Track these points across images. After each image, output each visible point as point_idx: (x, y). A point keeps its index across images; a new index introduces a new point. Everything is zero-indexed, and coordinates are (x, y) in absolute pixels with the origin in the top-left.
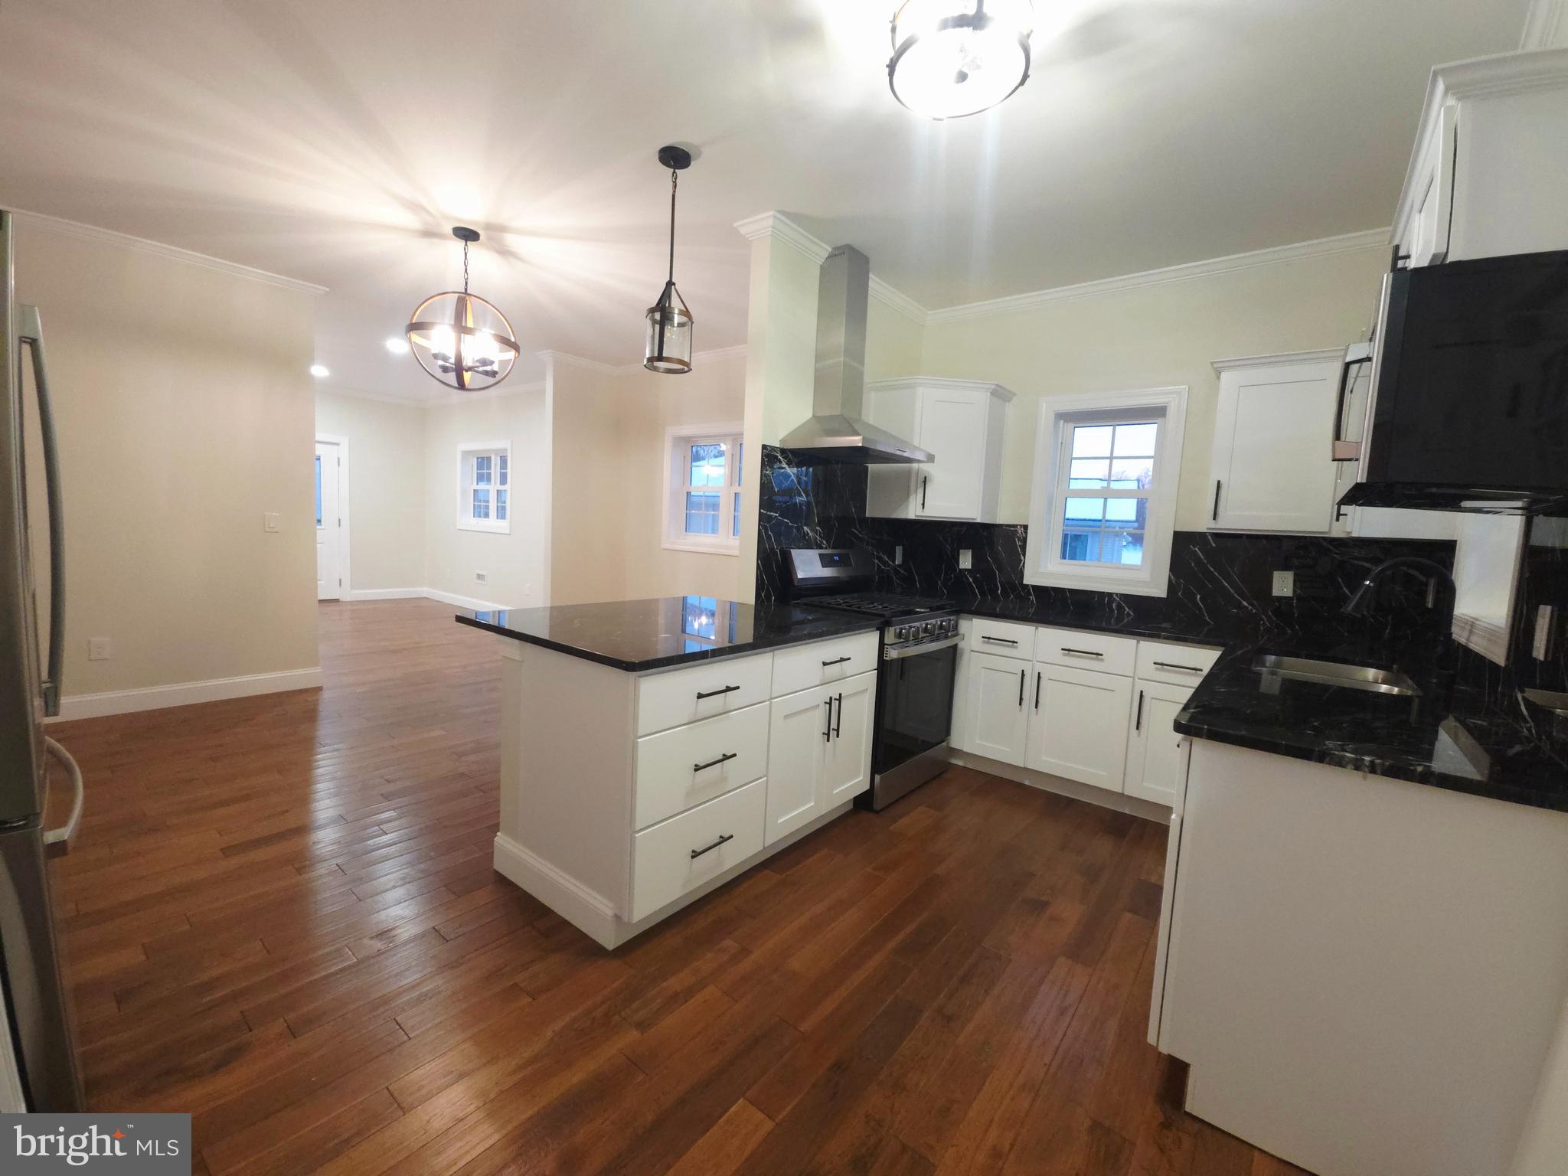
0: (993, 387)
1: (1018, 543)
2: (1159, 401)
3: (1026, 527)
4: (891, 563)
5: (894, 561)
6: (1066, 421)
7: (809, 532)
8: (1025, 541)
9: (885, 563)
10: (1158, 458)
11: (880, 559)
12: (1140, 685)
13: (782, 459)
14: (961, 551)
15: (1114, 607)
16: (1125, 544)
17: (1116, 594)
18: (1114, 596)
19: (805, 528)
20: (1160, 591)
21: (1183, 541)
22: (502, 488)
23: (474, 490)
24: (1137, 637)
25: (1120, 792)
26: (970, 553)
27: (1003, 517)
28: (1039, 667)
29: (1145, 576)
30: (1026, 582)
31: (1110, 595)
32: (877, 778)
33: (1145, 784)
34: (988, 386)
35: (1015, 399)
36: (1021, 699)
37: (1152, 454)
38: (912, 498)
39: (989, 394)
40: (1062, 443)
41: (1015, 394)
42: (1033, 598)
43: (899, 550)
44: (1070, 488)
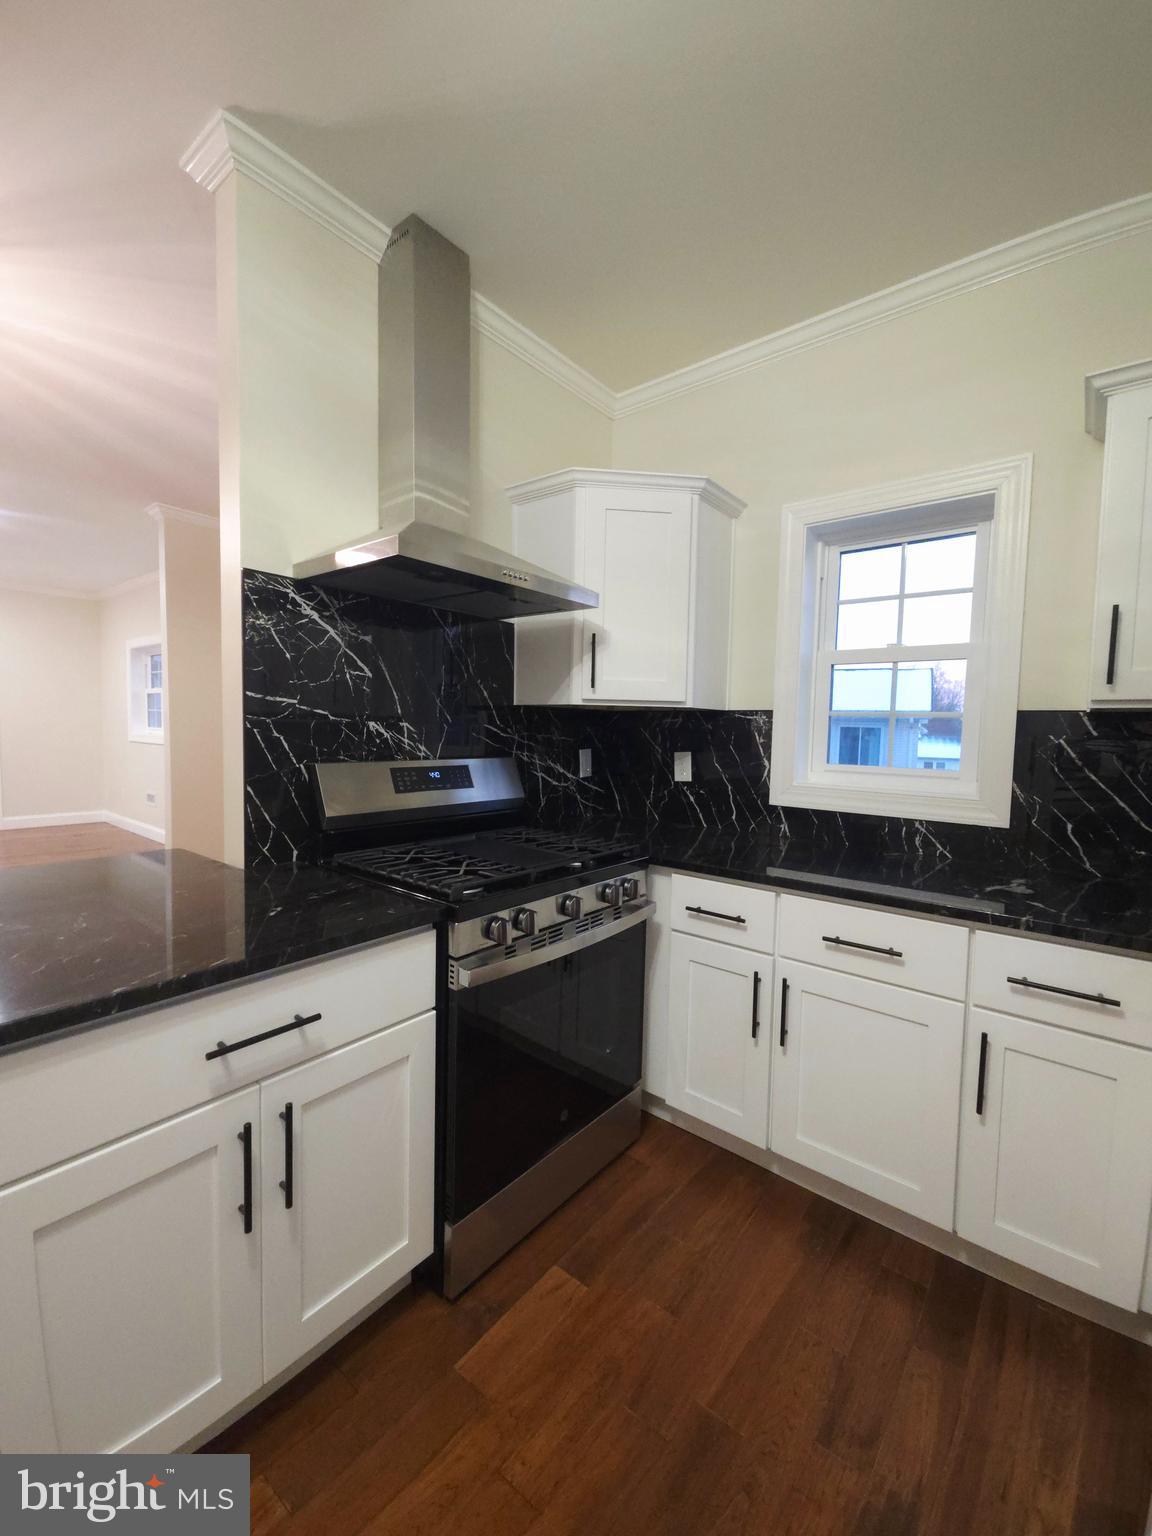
0: (702, 484)
1: (760, 740)
2: (982, 486)
3: (769, 714)
4: (570, 776)
5: (576, 772)
6: (827, 544)
7: (382, 731)
8: (768, 736)
9: (559, 777)
10: (981, 590)
11: (548, 771)
12: (982, 1022)
13: (298, 598)
14: (677, 754)
15: (917, 843)
16: (920, 736)
17: (921, 822)
18: (917, 825)
19: (372, 724)
20: (996, 815)
21: (1032, 727)
22: (156, 690)
23: (149, 695)
24: (968, 923)
25: (948, 1228)
26: (690, 757)
27: (735, 700)
28: (786, 970)
29: (969, 789)
30: (773, 801)
31: (910, 822)
32: (448, 1231)
33: (999, 1223)
34: (691, 483)
35: (745, 513)
36: (755, 1024)
37: (970, 584)
38: (575, 670)
39: (696, 497)
40: (822, 579)
41: (745, 506)
42: (784, 827)
43: (585, 757)
44: (839, 648)
